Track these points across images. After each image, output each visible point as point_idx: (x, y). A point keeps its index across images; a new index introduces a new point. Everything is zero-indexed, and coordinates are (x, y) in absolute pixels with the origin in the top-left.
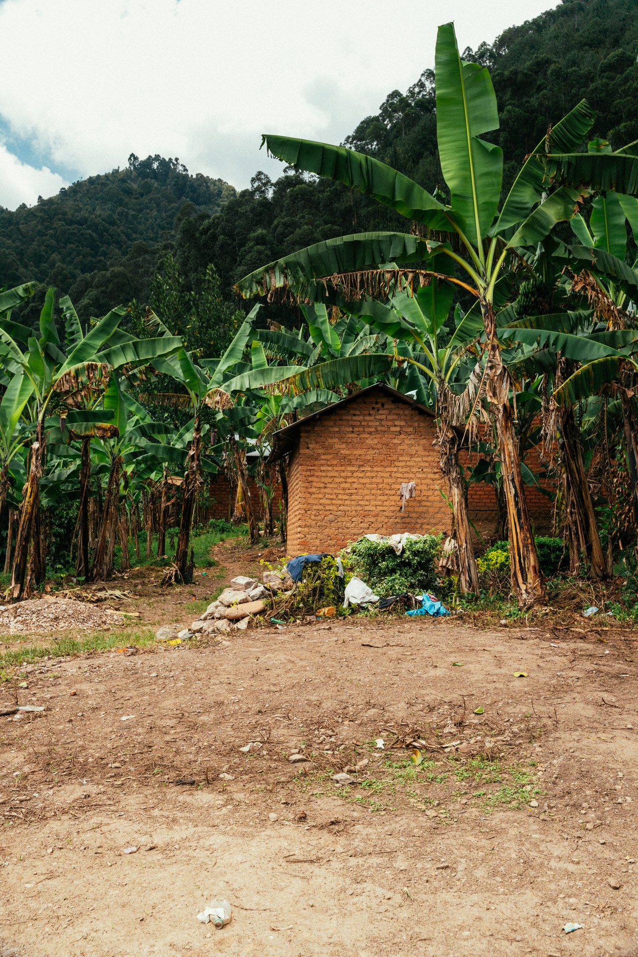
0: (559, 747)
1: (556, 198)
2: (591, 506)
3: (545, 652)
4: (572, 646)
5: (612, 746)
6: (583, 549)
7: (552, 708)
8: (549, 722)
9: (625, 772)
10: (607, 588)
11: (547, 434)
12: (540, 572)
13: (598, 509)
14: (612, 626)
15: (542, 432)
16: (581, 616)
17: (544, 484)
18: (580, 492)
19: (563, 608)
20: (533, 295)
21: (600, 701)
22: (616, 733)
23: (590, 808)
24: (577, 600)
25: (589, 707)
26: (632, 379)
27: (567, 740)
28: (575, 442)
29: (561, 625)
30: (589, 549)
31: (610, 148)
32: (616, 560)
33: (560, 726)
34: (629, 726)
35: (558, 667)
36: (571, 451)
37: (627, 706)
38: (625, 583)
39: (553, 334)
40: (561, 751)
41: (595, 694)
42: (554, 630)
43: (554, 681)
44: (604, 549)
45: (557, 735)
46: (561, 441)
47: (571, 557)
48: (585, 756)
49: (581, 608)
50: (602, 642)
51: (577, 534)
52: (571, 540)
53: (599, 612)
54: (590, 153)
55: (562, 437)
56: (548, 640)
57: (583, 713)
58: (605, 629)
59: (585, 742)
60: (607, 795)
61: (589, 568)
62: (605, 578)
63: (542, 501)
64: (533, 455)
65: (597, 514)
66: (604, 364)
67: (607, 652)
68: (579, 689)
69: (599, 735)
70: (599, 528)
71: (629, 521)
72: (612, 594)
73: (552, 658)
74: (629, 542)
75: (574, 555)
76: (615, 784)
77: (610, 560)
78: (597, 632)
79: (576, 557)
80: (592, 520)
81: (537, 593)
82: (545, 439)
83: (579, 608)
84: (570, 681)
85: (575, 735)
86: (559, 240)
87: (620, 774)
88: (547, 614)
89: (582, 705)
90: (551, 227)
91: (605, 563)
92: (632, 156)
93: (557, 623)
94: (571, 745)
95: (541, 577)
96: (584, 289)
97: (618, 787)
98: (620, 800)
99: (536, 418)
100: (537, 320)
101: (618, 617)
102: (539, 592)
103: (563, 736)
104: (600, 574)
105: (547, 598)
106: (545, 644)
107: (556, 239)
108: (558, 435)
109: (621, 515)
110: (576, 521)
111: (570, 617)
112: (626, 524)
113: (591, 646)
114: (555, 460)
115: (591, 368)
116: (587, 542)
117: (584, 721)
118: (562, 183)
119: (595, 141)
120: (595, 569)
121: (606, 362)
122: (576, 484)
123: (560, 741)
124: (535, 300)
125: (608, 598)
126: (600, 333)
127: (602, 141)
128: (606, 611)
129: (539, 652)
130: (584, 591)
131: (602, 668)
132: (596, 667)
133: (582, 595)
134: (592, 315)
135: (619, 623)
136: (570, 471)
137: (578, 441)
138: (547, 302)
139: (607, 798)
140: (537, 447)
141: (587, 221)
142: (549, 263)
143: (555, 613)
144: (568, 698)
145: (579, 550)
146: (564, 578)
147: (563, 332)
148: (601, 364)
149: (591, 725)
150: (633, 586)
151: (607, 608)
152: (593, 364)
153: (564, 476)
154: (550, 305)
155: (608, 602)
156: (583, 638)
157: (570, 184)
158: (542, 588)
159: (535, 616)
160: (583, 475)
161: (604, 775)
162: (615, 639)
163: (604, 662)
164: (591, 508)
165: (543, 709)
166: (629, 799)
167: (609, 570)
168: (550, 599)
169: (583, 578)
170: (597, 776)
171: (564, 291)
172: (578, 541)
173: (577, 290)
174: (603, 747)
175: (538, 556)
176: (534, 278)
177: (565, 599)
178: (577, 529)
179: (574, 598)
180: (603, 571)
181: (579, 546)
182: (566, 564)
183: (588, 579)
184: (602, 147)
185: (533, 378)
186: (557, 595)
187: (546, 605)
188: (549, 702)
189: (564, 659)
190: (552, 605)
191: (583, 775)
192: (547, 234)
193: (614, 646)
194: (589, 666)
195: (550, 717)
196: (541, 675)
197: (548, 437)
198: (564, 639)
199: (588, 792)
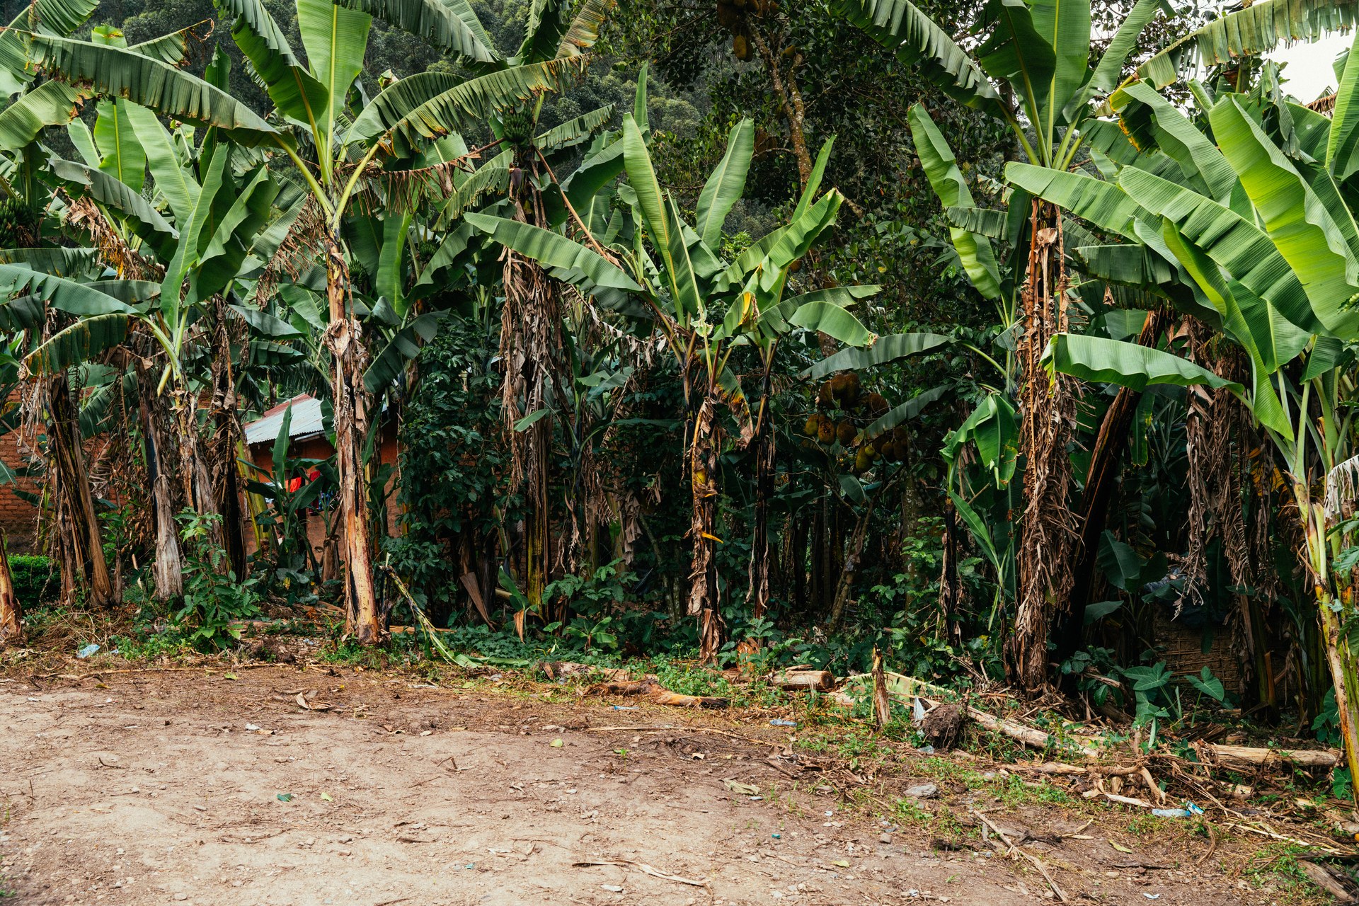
0: (35, 830)
1: (45, 93)
2: (92, 510)
3: (20, 709)
4: (60, 697)
5: (110, 818)
6: (80, 568)
7: (27, 782)
8: (23, 801)
9: (127, 847)
10: (113, 619)
11: (27, 413)
12: (14, 601)
13: (103, 515)
14: (117, 667)
15: (21, 410)
16: (75, 657)
17: (24, 483)
18: (77, 493)
19: (49, 649)
20: (10, 220)
21: (96, 763)
22: (115, 800)
23: (77, 900)
24: (70, 637)
25: (81, 773)
26: (150, 344)
27: (48, 819)
28: (70, 425)
29: (45, 672)
30: (89, 568)
31: (124, 41)
32: (128, 583)
33: (38, 802)
34: (135, 789)
35: (38, 727)
36: (65, 437)
37: (134, 765)
38: (138, 611)
39: (40, 277)
40: (37, 836)
41: (89, 755)
42: (34, 680)
43: (32, 746)
44: (109, 568)
45: (34, 815)
46: (50, 423)
47: (62, 581)
48: (73, 836)
49: (75, 648)
50: (103, 688)
51: (72, 548)
52: (63, 558)
53: (100, 651)
54: (94, 43)
55: (51, 417)
56: (27, 693)
57: (72, 781)
58: (108, 671)
59: (73, 818)
60: (101, 880)
61: (88, 594)
62: (110, 606)
63: (22, 508)
64: (10, 443)
65: (101, 523)
66: (107, 323)
67: (109, 700)
68: (68, 752)
69: (92, 806)
70: (103, 541)
71: (144, 531)
72: (119, 626)
73: (30, 716)
74: (146, 560)
75: (67, 578)
76: (112, 864)
77: (118, 583)
78: (97, 677)
79: (70, 581)
80: (93, 531)
81: (9, 631)
82: (25, 419)
83: (72, 647)
84: (54, 743)
85: (59, 812)
86: (50, 151)
87: (121, 851)
88: (24, 659)
89: (71, 771)
90: (37, 131)
91: (112, 587)
92: (151, 59)
93: (39, 670)
94: (52, 825)
95: (16, 608)
96: (85, 220)
97: (116, 868)
98: (118, 884)
99: (14, 392)
100: (16, 254)
101: (127, 654)
102: (13, 629)
103: (41, 815)
104: (104, 601)
105: (25, 637)
106: (22, 699)
107: (44, 149)
108: (46, 415)
109: (134, 522)
110: (70, 532)
111: (60, 660)
112: (141, 534)
113: (87, 695)
114: (41, 448)
115: (86, 326)
116: (85, 559)
117: (73, 792)
118: (54, 74)
119: (103, 28)
120: (96, 595)
121: (110, 320)
122: (72, 483)
123: (37, 823)
124: (14, 227)
125: (114, 631)
126: (108, 282)
127: (113, 29)
128: (110, 649)
129: (11, 710)
130: (80, 624)
131: (101, 721)
132: (93, 721)
133: (77, 631)
134: (96, 254)
135: (126, 662)
136: (62, 464)
137: (74, 423)
138: (30, 232)
139: (101, 884)
140: (14, 431)
141: (92, 131)
142: (34, 180)
143: (36, 656)
144: (51, 765)
145: (73, 570)
146: (52, 609)
147: (55, 274)
148: (101, 322)
149: (83, 795)
150: (148, 615)
151: (112, 645)
152: (90, 322)
153: (55, 471)
154: (35, 237)
155: (112, 637)
156: (77, 685)
157: (64, 79)
158: (18, 624)
159: (7, 663)
160: (81, 470)
161: (98, 856)
162: (120, 683)
163: (104, 713)
164: (92, 514)
165: (15, 784)
166: (131, 880)
167: (117, 596)
168: (29, 640)
169: (78, 608)
170: (88, 859)
171: (56, 220)
172: (74, 559)
173: (75, 221)
174: (98, 820)
175: (12, 582)
176: (12, 197)
177: (53, 636)
178: (72, 542)
179: (64, 635)
180: (108, 597)
181: (74, 565)
182: (54, 590)
183: (87, 608)
184: (113, 38)
185: (12, 335)
186: (40, 633)
187: (24, 647)
188: (23, 774)
189: (47, 716)
190: (32, 647)
191: (68, 861)
192: (31, 139)
193: (119, 692)
194: (83, 720)
195: (23, 794)
196: (12, 740)
197: (30, 418)
198: (49, 690)
199: (75, 881)
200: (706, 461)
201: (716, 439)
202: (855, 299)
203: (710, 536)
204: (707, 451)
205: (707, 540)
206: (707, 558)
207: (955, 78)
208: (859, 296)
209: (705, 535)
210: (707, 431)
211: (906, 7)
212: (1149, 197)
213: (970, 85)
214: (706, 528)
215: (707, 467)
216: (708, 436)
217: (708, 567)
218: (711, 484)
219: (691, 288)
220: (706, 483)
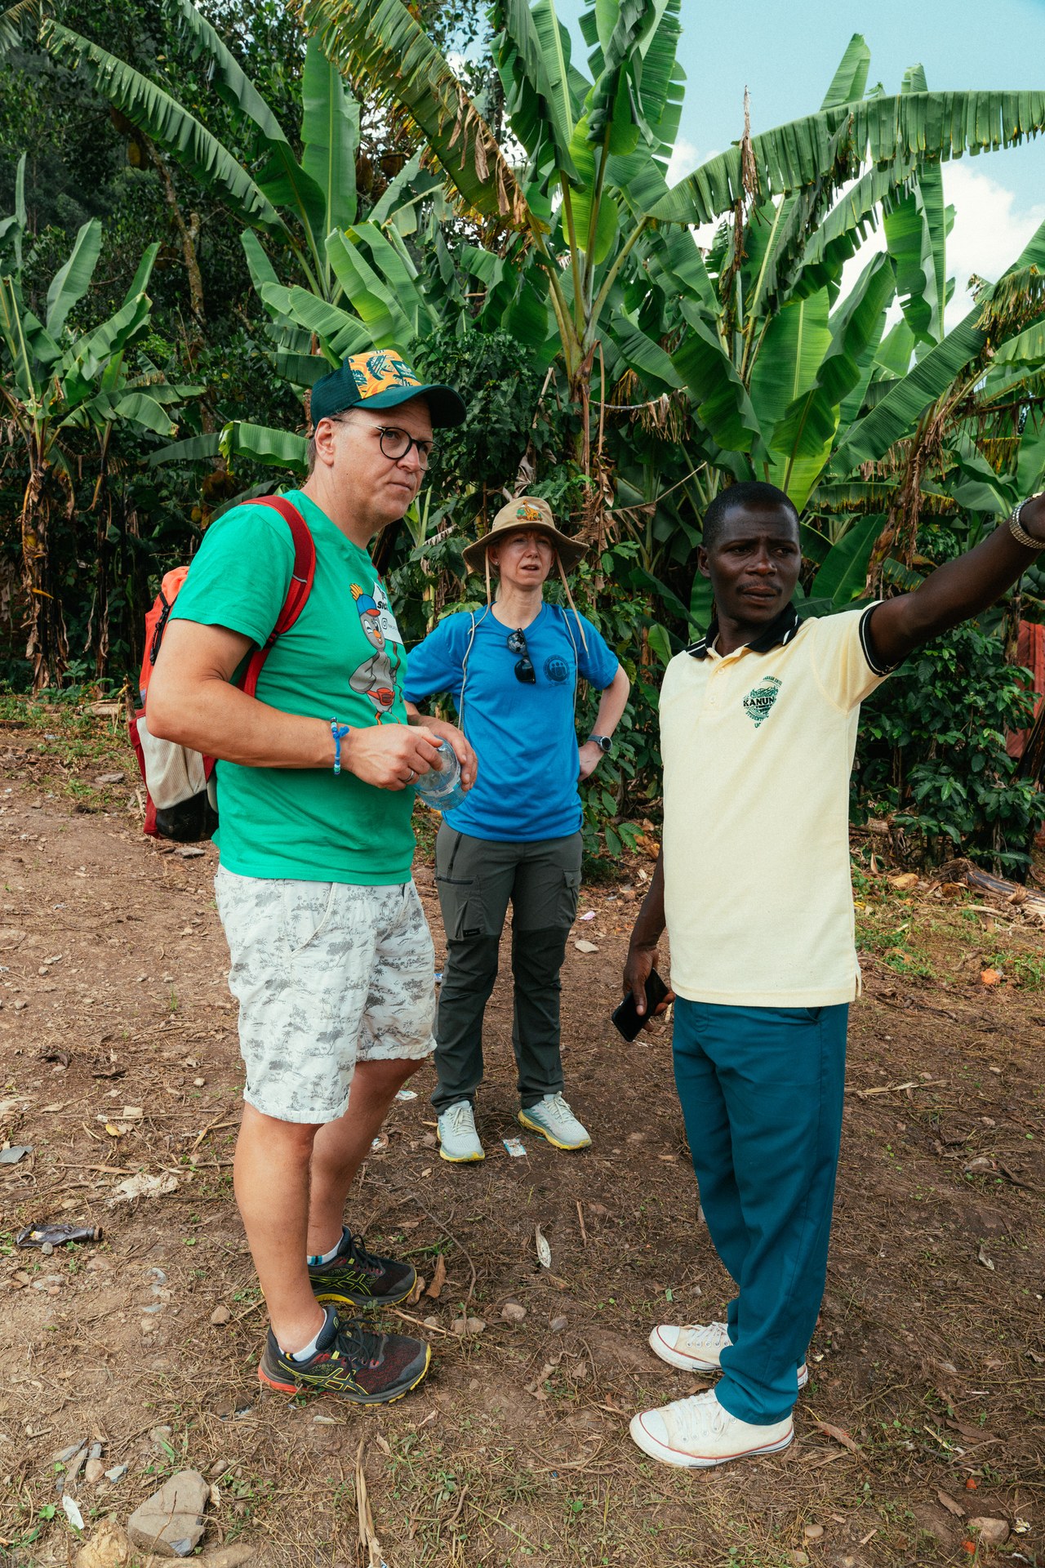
200: (35, 527)
201: (44, 507)
202: (180, 397)
203: (40, 592)
204: (36, 518)
205: (38, 595)
206: (38, 610)
207: (242, 200)
208: (184, 395)
209: (35, 590)
210: (36, 500)
211: (194, 127)
212: (309, 315)
213: (253, 209)
214: (35, 584)
215: (37, 531)
216: (36, 505)
217: (38, 617)
218: (40, 546)
219: (24, 370)
220: (36, 546)
